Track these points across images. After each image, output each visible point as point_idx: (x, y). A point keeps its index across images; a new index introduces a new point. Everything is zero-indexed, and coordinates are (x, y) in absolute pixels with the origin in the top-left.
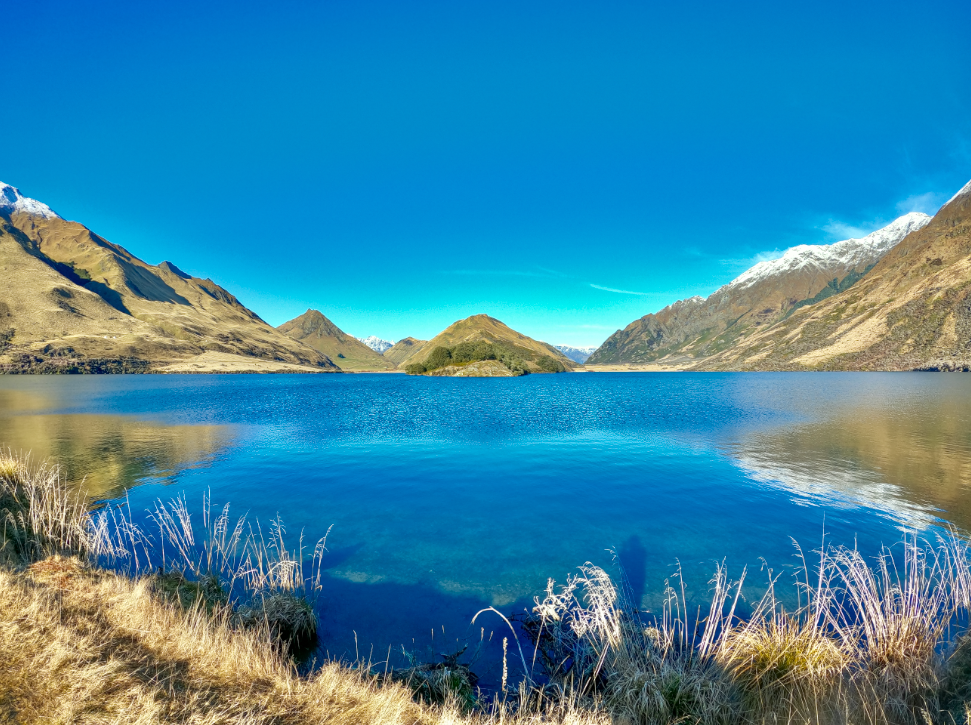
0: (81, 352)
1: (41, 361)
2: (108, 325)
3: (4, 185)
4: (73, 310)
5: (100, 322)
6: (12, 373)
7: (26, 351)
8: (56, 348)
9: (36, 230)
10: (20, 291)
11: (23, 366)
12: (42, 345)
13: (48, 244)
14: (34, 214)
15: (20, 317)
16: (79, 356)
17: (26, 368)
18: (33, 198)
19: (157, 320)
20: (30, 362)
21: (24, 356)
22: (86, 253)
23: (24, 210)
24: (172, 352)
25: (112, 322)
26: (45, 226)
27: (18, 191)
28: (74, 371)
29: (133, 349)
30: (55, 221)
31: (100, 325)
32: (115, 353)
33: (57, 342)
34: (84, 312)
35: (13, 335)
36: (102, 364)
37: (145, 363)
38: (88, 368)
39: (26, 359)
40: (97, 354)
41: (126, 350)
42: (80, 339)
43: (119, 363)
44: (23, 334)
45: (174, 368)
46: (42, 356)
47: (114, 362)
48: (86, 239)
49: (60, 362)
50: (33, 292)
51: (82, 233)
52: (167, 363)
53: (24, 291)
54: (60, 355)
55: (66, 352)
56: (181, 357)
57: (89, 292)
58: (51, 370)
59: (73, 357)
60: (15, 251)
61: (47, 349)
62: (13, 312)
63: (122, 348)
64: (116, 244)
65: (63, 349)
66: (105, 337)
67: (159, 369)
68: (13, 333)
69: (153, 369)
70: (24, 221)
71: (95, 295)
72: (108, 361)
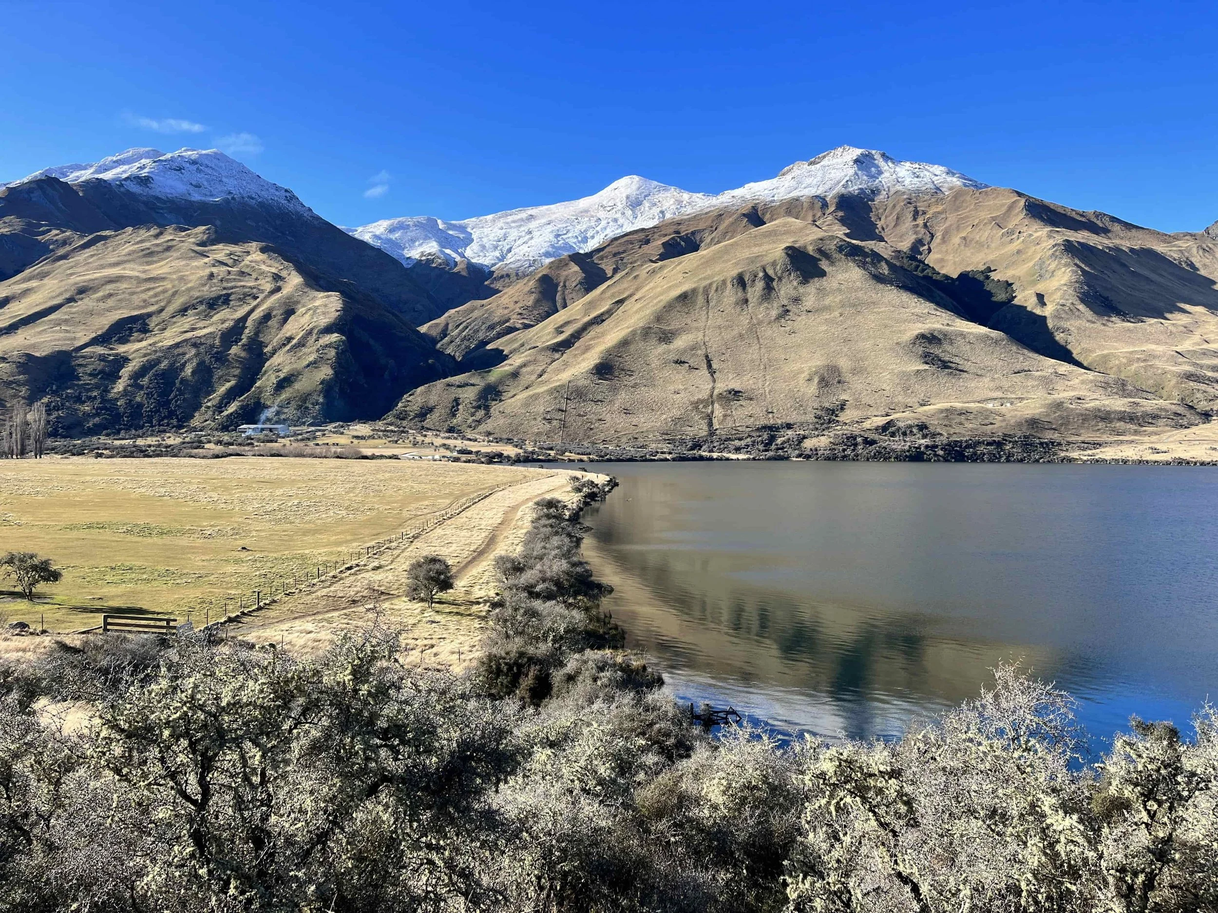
0: (939, 430)
1: (872, 442)
2: (1006, 384)
3: (856, 152)
4: (945, 365)
5: (993, 379)
6: (828, 459)
7: (855, 429)
8: (901, 424)
9: (920, 221)
10: (861, 345)
11: (844, 450)
12: (881, 421)
13: (944, 240)
14: (918, 191)
15: (857, 384)
16: (934, 435)
17: (848, 452)
18: (913, 160)
19: (1130, 362)
20: (856, 445)
21: (848, 438)
22: (1016, 245)
23: (899, 187)
24: (1120, 425)
25: (1018, 378)
26: (940, 208)
27: (883, 155)
28: (916, 456)
29: (1033, 423)
30: (958, 195)
31: (992, 385)
32: (998, 428)
33: (904, 418)
34: (967, 366)
35: (842, 409)
36: (968, 446)
37: (1049, 446)
38: (941, 453)
39: (851, 439)
40: (963, 432)
41: (1019, 425)
42: (941, 411)
43: (999, 445)
44: (857, 407)
45: (1108, 453)
46: (876, 437)
47: (989, 444)
48: (1019, 217)
49: (899, 445)
50: (882, 343)
51: (1011, 207)
52: (1097, 445)
53: (868, 344)
54: (904, 434)
55: (915, 430)
56: (1136, 432)
57: (983, 330)
58: (883, 456)
59: (924, 437)
60: (858, 284)
61: (885, 428)
62: (847, 376)
63: (1012, 422)
64: (1090, 210)
65: (911, 427)
66: (990, 406)
67: (1075, 455)
68: (842, 407)
69: (1063, 454)
70: (898, 209)
71: (995, 334)
72: (979, 443)
